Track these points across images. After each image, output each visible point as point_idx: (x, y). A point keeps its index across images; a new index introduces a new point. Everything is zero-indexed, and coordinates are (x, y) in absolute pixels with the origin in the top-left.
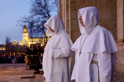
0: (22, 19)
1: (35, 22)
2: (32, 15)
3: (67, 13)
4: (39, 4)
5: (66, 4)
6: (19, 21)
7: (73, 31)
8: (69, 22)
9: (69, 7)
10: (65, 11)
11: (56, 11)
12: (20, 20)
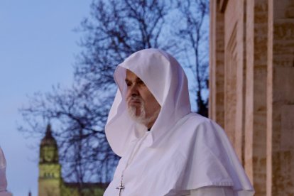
0: (43, 104)
1: (99, 114)
2: (87, 87)
3: (255, 78)
4: (116, 39)
5: (255, 39)
6: (31, 110)
7: (282, 157)
8: (265, 115)
9: (265, 48)
10: (245, 68)
11: (190, 67)
12: (34, 107)
